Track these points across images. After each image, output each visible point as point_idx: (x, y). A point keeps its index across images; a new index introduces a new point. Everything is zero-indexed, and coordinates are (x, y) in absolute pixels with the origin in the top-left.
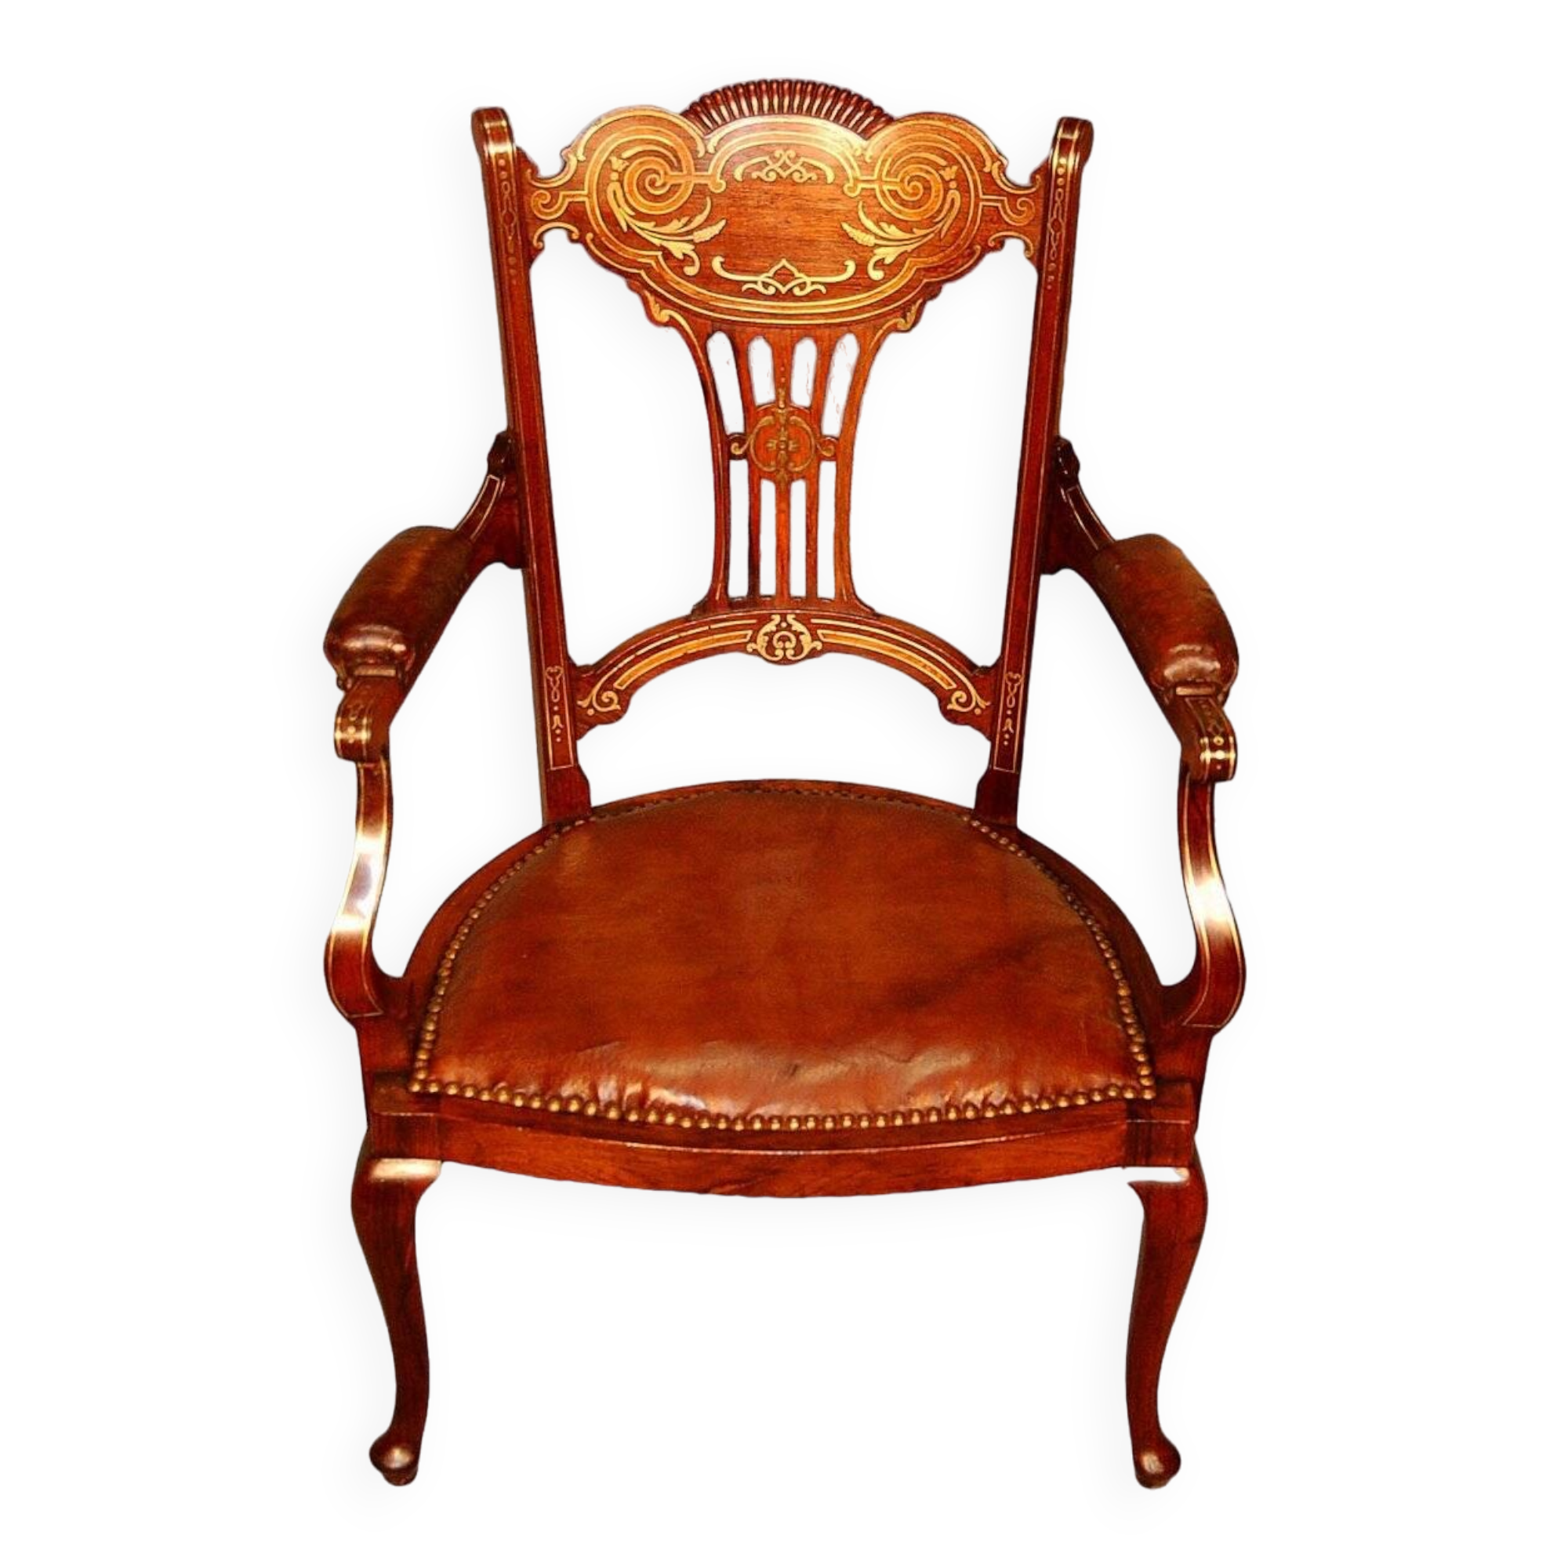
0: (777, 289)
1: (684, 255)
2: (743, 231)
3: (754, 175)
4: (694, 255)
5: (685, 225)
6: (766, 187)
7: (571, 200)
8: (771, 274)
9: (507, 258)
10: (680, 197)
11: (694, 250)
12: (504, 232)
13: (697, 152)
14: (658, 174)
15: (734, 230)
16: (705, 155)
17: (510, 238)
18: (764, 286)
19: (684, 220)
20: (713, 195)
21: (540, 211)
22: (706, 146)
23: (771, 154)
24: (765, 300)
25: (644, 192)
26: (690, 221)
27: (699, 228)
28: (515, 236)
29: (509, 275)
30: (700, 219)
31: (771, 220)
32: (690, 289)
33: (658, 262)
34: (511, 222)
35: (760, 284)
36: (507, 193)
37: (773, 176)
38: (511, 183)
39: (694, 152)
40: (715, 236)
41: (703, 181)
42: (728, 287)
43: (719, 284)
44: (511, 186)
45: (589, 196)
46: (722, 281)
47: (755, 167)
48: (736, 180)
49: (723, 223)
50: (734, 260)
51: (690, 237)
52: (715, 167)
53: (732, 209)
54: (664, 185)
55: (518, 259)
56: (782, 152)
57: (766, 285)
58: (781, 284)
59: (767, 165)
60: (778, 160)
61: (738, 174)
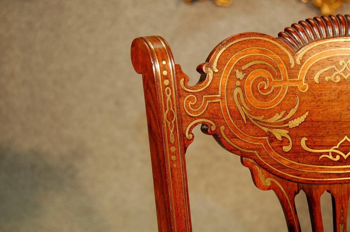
0: (341, 156)
1: (283, 137)
2: (320, 118)
3: (327, 78)
4: (288, 137)
5: (283, 117)
6: (334, 87)
7: (210, 101)
8: (337, 147)
9: (170, 147)
10: (280, 97)
11: (288, 134)
12: (167, 127)
13: (290, 64)
14: (266, 81)
15: (315, 118)
16: (295, 66)
17: (171, 131)
18: (332, 155)
19: (282, 113)
20: (301, 94)
21: (189, 110)
22: (295, 60)
23: (336, 63)
24: (334, 165)
25: (258, 95)
26: (286, 114)
27: (293, 118)
28: (175, 129)
29: (171, 160)
30: (292, 112)
31: (338, 109)
32: (286, 162)
33: (266, 145)
34: (172, 120)
35: (330, 154)
36: (169, 96)
37: (338, 79)
38: (171, 88)
39: (288, 65)
40: (302, 122)
41: (294, 85)
42: (310, 158)
43: (304, 156)
44: (172, 91)
45: (222, 98)
46: (306, 154)
47: (327, 73)
48: (316, 83)
49: (307, 114)
50: (314, 139)
51: (287, 125)
52: (302, 75)
53: (313, 103)
54: (269, 89)
55: (177, 147)
56: (344, 62)
57: (334, 155)
58: (343, 153)
59: (335, 71)
60: (341, 67)
61: (316, 79)
